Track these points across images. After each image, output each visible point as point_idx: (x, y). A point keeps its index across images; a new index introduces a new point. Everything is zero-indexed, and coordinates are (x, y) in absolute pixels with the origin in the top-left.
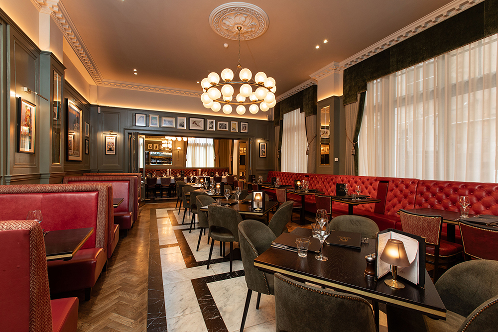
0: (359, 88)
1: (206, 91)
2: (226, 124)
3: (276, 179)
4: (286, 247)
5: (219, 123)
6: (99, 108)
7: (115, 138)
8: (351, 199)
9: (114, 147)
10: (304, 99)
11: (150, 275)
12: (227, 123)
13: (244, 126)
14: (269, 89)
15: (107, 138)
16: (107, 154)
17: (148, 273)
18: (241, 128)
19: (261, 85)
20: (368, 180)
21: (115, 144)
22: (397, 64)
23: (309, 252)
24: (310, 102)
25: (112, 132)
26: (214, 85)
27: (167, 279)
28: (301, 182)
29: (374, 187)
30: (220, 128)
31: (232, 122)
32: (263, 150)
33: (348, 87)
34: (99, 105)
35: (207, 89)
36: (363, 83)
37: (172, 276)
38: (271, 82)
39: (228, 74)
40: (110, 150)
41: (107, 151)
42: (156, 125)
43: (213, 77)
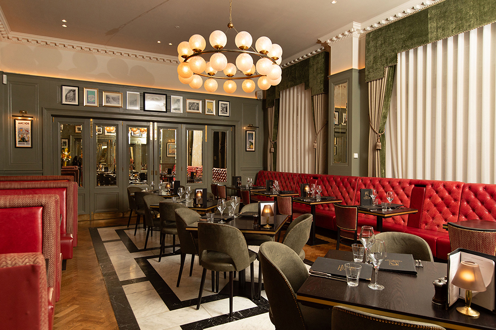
0: (387, 59)
1: (185, 61)
2: (198, 104)
3: (273, 182)
4: (330, 275)
5: (188, 101)
6: (5, 76)
7: (30, 122)
8: (381, 209)
9: (30, 135)
10: (311, 71)
11: (119, 322)
12: (200, 102)
13: (224, 106)
14: (274, 60)
15: (17, 122)
16: (17, 146)
17: (115, 320)
18: (220, 109)
19: (263, 54)
20: (400, 183)
21: (30, 132)
22: (437, 31)
23: (361, 280)
24: (319, 75)
25: (26, 113)
26: (197, 53)
27: (145, 326)
28: (310, 187)
29: (407, 192)
30: (190, 109)
31: (207, 101)
32: (251, 140)
33: (372, 58)
34: (5, 71)
35: (186, 58)
36: (393, 54)
37: (152, 322)
38: (276, 51)
39: (219, 38)
40: (23, 140)
41: (17, 142)
42: (95, 103)
43: (198, 42)
